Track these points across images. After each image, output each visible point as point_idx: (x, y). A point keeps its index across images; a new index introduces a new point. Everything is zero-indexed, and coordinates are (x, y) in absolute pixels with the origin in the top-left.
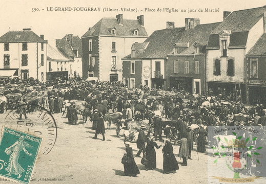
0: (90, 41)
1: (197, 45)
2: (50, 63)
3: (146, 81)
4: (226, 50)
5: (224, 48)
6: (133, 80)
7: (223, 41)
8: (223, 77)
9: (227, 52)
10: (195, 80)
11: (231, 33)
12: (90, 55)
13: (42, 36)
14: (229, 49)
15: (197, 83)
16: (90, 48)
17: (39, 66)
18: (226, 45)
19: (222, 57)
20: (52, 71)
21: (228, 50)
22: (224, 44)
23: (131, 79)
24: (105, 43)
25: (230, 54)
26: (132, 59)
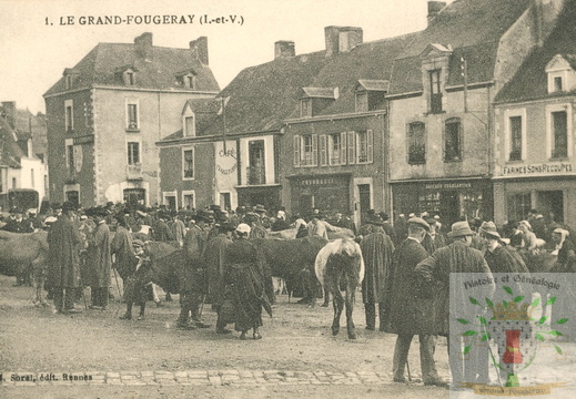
0: (69, 103)
1: (360, 89)
3: (226, 196)
4: (440, 96)
5: (435, 92)
6: (190, 197)
7: (431, 72)
8: (435, 166)
9: (444, 100)
10: (357, 181)
11: (451, 50)
12: (69, 142)
14: (448, 91)
15: (364, 188)
16: (67, 124)
18: (438, 83)
19: (428, 113)
21: (444, 93)
22: (435, 79)
23: (184, 192)
24: (109, 107)
26: (184, 142)
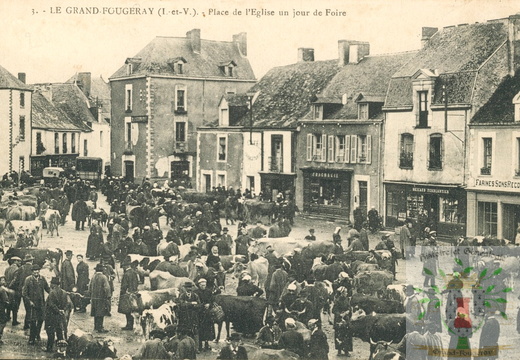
0: (129, 87)
1: (362, 100)
2: (39, 135)
3: (252, 179)
4: (426, 112)
5: (423, 109)
6: (223, 176)
7: (420, 93)
8: (420, 173)
9: (430, 117)
10: (357, 178)
11: (437, 75)
12: (128, 119)
13: (22, 76)
14: (433, 110)
15: (363, 184)
16: (127, 104)
17: (14, 142)
18: (426, 102)
19: (417, 127)
20: (44, 154)
21: (430, 112)
22: (423, 99)
23: (218, 172)
24: (161, 93)
25: (435, 120)
26: (220, 130)
